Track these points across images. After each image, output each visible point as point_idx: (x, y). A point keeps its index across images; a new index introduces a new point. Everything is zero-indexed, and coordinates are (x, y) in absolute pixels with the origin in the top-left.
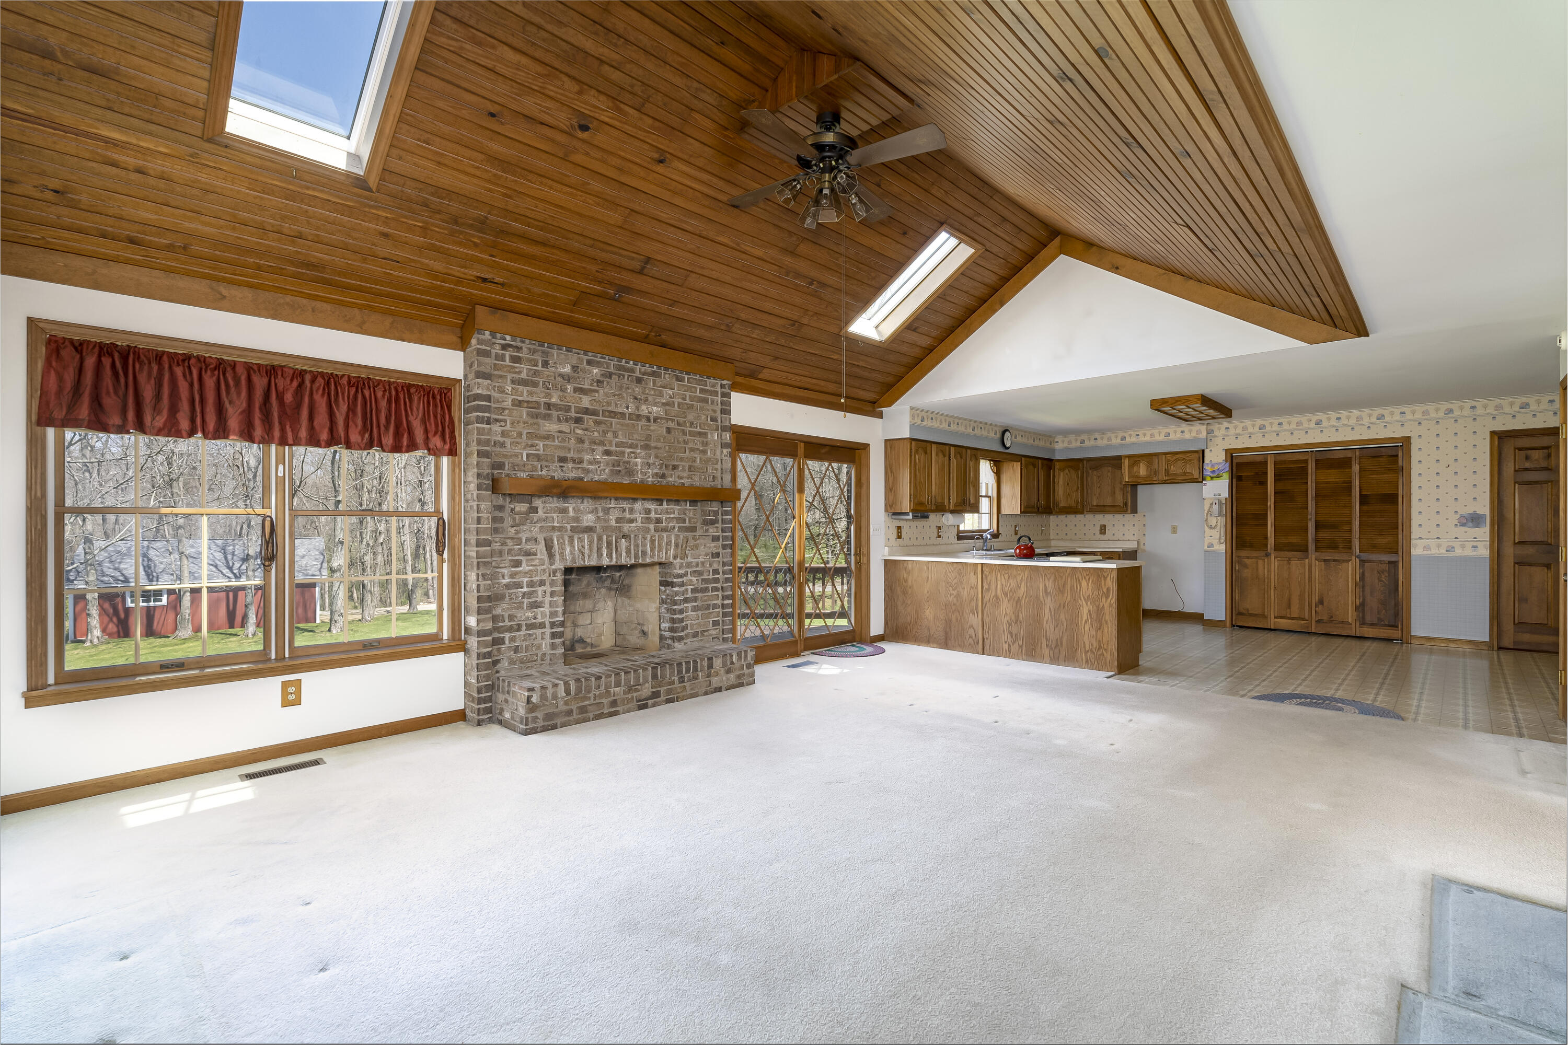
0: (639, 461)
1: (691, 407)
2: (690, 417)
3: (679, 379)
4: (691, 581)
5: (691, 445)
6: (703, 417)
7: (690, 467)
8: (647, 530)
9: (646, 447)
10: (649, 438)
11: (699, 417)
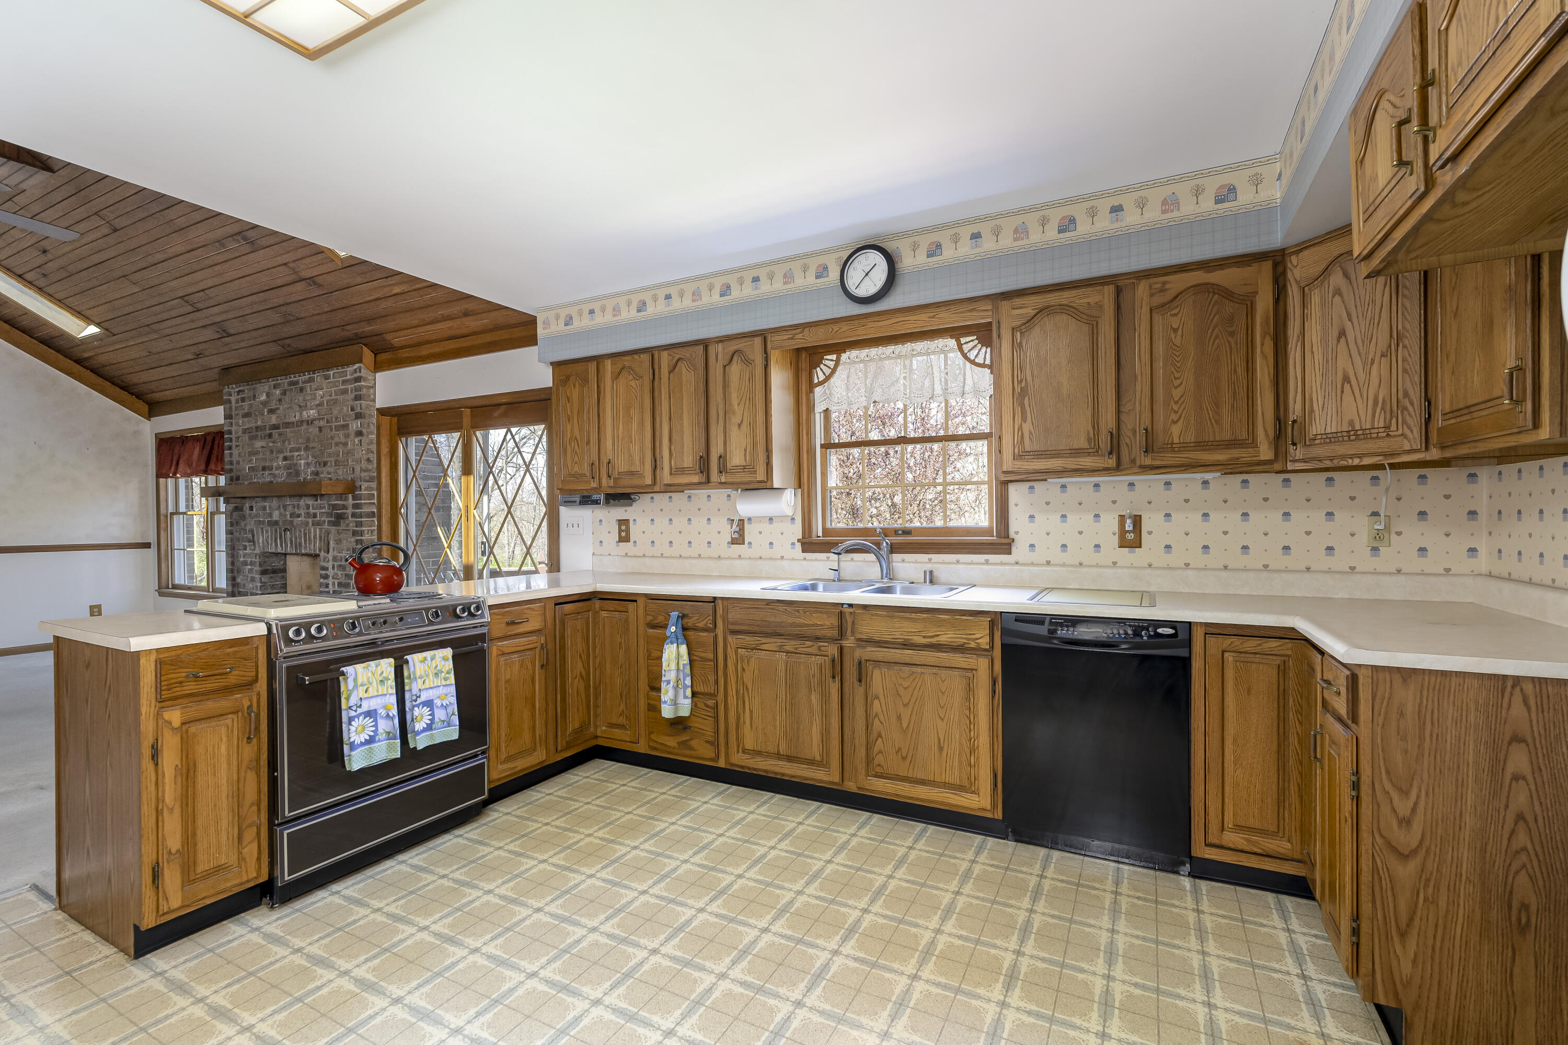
0: (303, 462)
1: (336, 402)
2: (335, 412)
3: (327, 377)
4: (337, 574)
5: (336, 440)
6: (345, 408)
7: (336, 461)
8: (307, 524)
9: (307, 449)
10: (308, 440)
11: (341, 411)
